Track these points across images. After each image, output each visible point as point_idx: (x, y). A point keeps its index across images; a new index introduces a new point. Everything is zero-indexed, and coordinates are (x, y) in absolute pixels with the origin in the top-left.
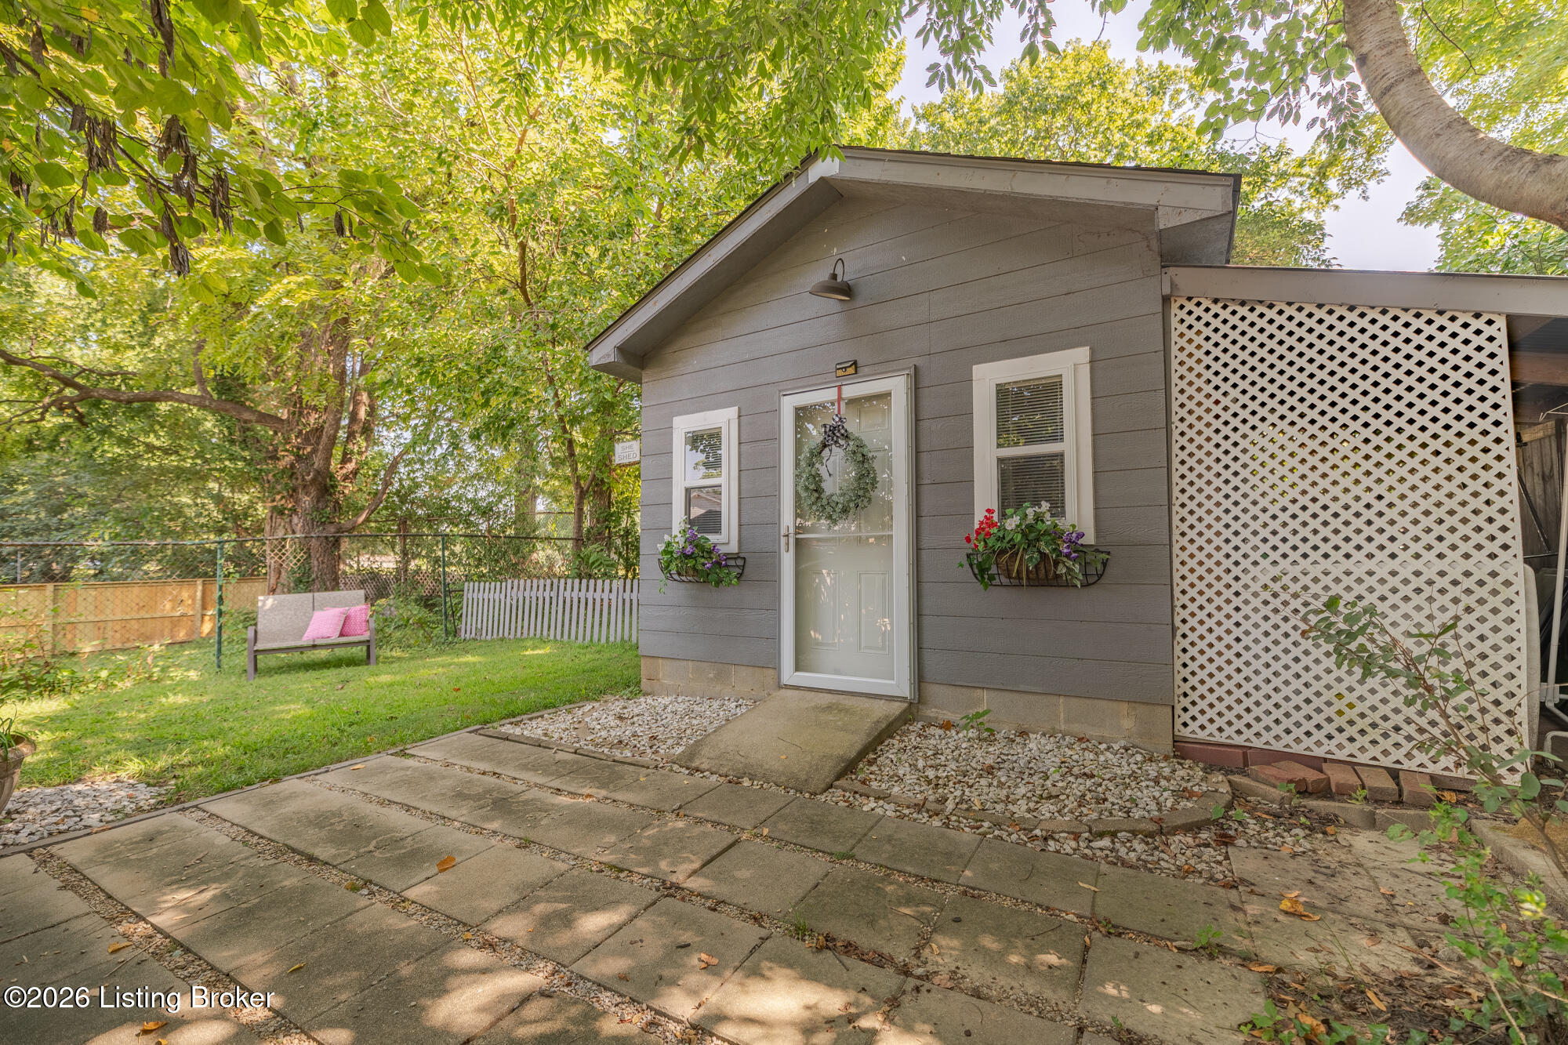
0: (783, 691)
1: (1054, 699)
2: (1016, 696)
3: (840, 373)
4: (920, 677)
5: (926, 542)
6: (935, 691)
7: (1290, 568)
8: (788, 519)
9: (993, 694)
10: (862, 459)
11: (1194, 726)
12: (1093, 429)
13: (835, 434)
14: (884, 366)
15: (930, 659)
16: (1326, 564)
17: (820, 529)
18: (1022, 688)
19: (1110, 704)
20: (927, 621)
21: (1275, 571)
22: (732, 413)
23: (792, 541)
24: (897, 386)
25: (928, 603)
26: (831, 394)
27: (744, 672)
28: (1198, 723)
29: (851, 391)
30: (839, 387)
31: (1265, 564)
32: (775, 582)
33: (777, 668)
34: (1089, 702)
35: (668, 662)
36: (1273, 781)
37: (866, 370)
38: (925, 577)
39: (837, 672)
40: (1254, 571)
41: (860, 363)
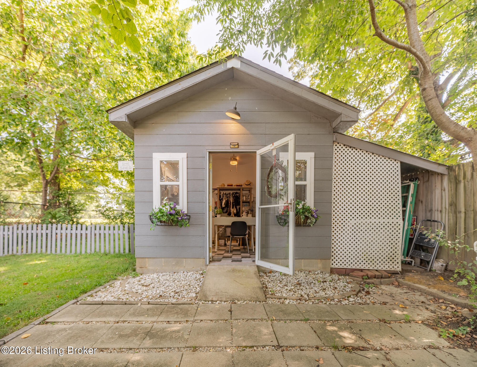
0: (209, 267)
1: (300, 260)
3: (232, 146)
7: (359, 221)
11: (335, 264)
12: (314, 178)
14: (249, 147)
16: (366, 220)
19: (316, 260)
21: (355, 222)
22: (184, 155)
27: (189, 260)
28: (336, 263)
31: (353, 220)
32: (204, 225)
33: (205, 258)
34: (310, 260)
35: (151, 260)
36: (357, 276)
37: (242, 147)
40: (351, 222)
41: (239, 144)
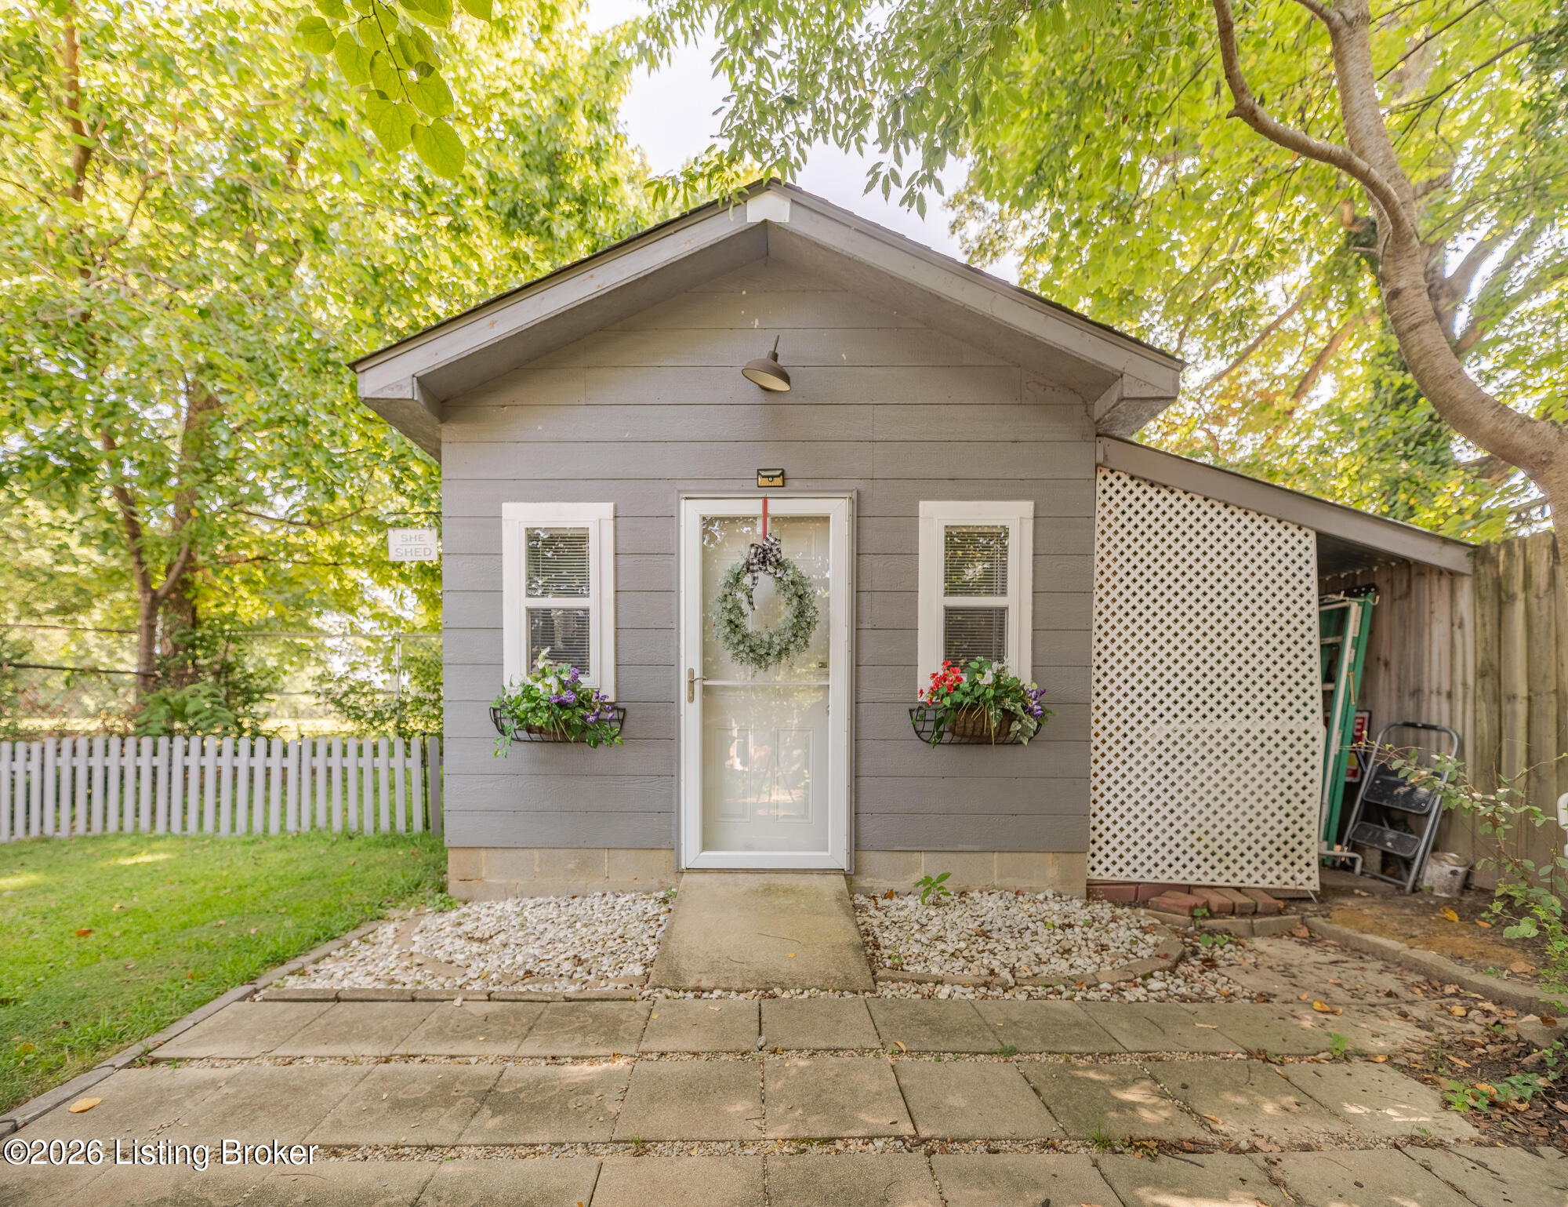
0: (686, 877)
1: (988, 856)
2: (953, 856)
3: (762, 481)
4: (856, 845)
5: (865, 695)
6: (871, 859)
7: (1179, 726)
8: (690, 658)
9: (930, 856)
10: (799, 594)
11: (1100, 869)
12: (1034, 587)
13: (765, 557)
14: (821, 483)
15: (868, 826)
16: (1204, 723)
17: (738, 675)
18: (961, 847)
19: (1038, 855)
20: (864, 782)
21: (1168, 729)
22: (606, 509)
23: (697, 687)
24: (838, 510)
25: (866, 763)
26: (754, 508)
27: (622, 857)
28: (1103, 866)
29: (777, 507)
30: (765, 499)
31: (1161, 722)
32: (671, 739)
33: (674, 848)
34: (1018, 855)
35: (498, 854)
36: (1175, 909)
37: (796, 484)
38: (863, 735)
39: (748, 847)
40: (1153, 729)
41: (788, 474)
